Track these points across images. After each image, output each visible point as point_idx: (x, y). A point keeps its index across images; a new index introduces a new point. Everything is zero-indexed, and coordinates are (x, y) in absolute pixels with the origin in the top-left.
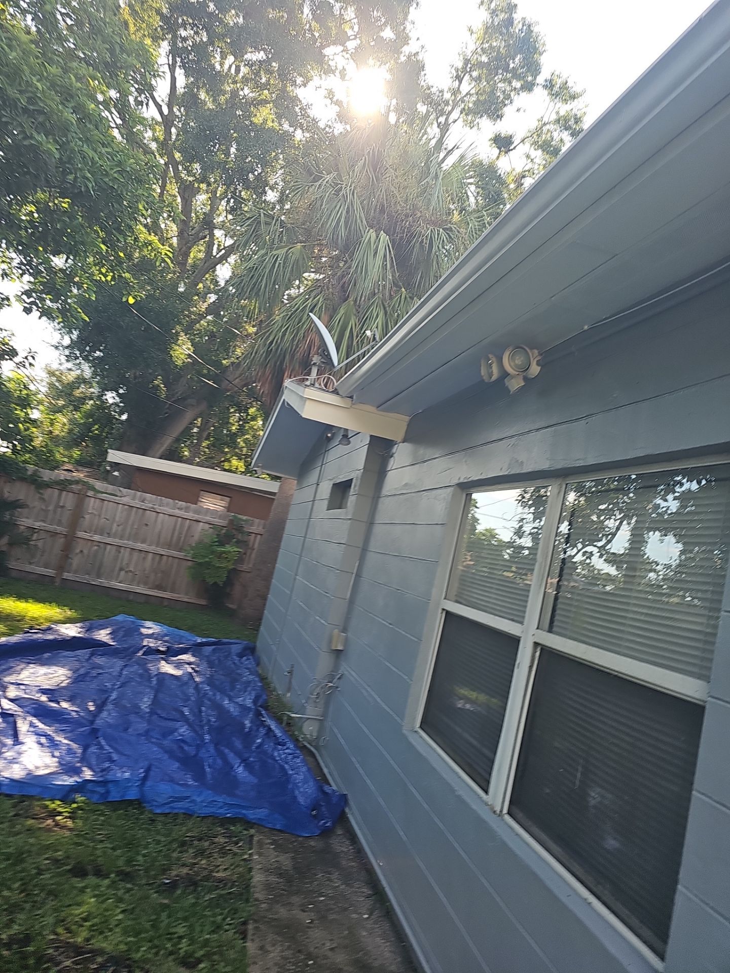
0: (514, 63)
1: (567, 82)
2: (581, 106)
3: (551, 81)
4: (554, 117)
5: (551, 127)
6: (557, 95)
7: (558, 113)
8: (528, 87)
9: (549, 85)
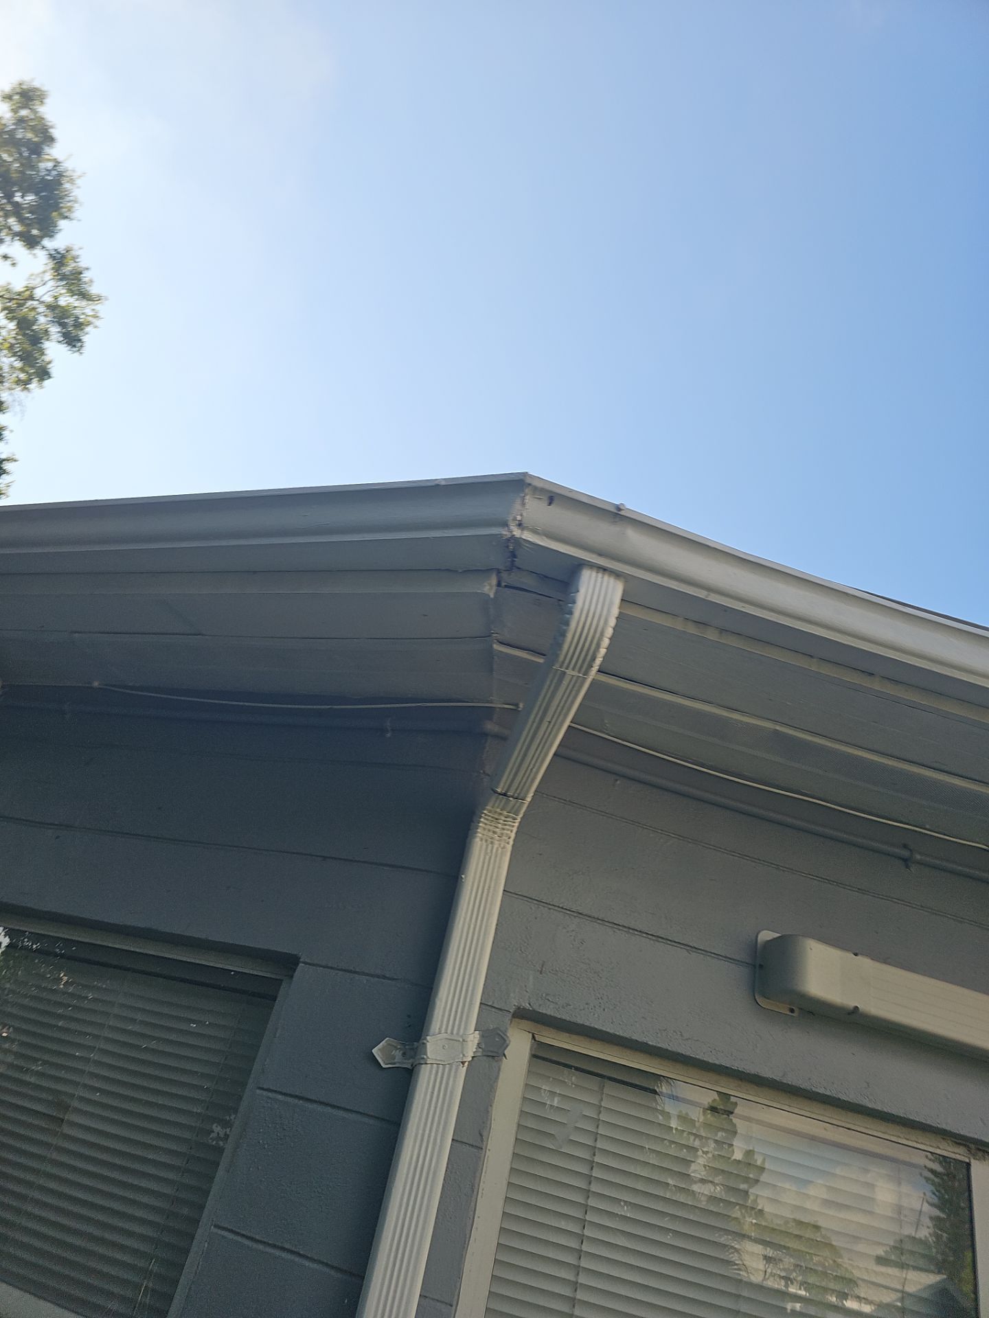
0: (23, 197)
1: (81, 273)
2: (88, 311)
3: (63, 257)
4: (48, 299)
5: (42, 309)
6: (63, 277)
7: (56, 298)
8: (31, 242)
9: (59, 260)
